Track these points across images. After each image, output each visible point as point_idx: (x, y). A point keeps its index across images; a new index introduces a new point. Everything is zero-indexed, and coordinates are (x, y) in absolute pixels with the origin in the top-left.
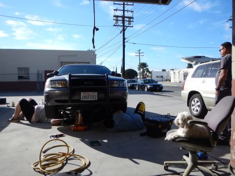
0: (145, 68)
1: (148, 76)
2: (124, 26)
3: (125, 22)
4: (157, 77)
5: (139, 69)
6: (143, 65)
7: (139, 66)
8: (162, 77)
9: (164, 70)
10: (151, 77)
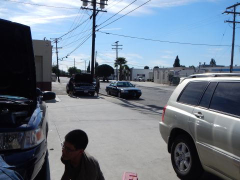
0: (123, 65)
1: (127, 74)
2: (94, 10)
3: (97, 4)
4: (138, 75)
5: (116, 66)
6: (121, 61)
7: (116, 61)
8: (144, 75)
9: (147, 68)
10: (131, 75)
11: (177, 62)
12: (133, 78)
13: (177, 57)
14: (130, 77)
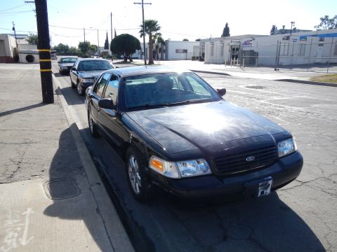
0: (154, 33)
1: (160, 50)
4: (177, 51)
5: (143, 35)
6: (149, 26)
7: (142, 26)
8: (185, 51)
9: (185, 40)
10: (166, 51)
11: (226, 32)
12: (169, 57)
13: (227, 25)
14: (164, 54)
